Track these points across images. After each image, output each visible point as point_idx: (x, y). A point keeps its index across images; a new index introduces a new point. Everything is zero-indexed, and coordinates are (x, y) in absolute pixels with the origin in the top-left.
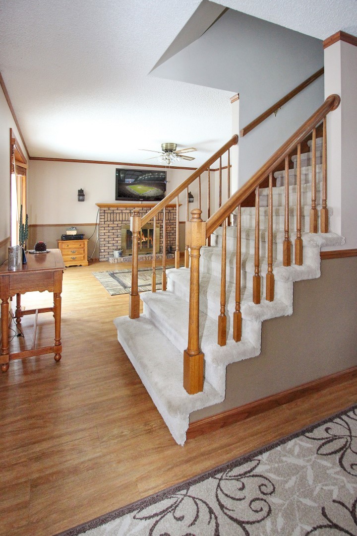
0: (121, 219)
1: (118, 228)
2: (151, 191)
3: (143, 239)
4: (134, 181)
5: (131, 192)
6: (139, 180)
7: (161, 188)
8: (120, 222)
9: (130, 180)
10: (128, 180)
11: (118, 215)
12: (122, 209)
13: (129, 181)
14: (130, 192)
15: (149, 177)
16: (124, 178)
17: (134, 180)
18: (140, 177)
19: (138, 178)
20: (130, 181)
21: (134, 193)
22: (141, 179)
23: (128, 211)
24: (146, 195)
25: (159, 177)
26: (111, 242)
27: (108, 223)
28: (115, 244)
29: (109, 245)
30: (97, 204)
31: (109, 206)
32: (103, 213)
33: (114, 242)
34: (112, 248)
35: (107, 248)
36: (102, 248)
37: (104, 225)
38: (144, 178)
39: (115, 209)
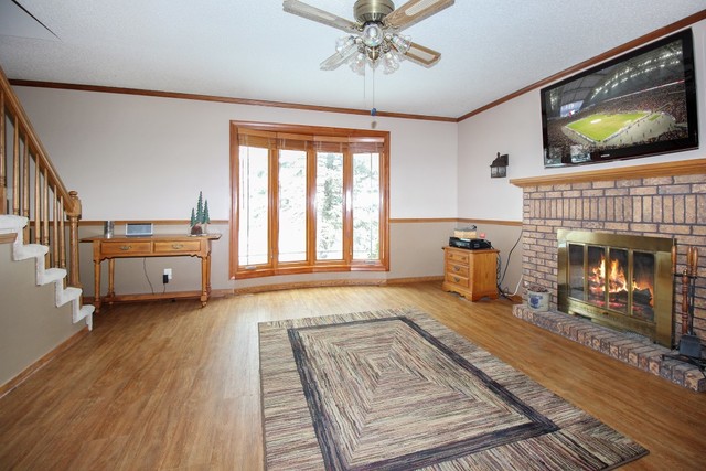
0: (559, 214)
1: (553, 237)
2: (633, 125)
3: (621, 286)
4: (583, 106)
6: (595, 101)
8: (559, 223)
9: (572, 105)
10: (567, 107)
11: (553, 204)
12: (562, 187)
13: (569, 111)
15: (624, 80)
16: (559, 104)
17: (580, 104)
18: (598, 91)
19: (591, 93)
20: (571, 108)
22: (601, 93)
23: (576, 194)
25: (659, 70)
26: (542, 269)
27: (537, 222)
28: (549, 276)
29: (538, 275)
30: (511, 182)
31: (536, 183)
32: (528, 199)
33: (546, 270)
34: (542, 283)
35: (533, 280)
36: (527, 278)
37: (529, 228)
38: (609, 87)
39: (549, 188)
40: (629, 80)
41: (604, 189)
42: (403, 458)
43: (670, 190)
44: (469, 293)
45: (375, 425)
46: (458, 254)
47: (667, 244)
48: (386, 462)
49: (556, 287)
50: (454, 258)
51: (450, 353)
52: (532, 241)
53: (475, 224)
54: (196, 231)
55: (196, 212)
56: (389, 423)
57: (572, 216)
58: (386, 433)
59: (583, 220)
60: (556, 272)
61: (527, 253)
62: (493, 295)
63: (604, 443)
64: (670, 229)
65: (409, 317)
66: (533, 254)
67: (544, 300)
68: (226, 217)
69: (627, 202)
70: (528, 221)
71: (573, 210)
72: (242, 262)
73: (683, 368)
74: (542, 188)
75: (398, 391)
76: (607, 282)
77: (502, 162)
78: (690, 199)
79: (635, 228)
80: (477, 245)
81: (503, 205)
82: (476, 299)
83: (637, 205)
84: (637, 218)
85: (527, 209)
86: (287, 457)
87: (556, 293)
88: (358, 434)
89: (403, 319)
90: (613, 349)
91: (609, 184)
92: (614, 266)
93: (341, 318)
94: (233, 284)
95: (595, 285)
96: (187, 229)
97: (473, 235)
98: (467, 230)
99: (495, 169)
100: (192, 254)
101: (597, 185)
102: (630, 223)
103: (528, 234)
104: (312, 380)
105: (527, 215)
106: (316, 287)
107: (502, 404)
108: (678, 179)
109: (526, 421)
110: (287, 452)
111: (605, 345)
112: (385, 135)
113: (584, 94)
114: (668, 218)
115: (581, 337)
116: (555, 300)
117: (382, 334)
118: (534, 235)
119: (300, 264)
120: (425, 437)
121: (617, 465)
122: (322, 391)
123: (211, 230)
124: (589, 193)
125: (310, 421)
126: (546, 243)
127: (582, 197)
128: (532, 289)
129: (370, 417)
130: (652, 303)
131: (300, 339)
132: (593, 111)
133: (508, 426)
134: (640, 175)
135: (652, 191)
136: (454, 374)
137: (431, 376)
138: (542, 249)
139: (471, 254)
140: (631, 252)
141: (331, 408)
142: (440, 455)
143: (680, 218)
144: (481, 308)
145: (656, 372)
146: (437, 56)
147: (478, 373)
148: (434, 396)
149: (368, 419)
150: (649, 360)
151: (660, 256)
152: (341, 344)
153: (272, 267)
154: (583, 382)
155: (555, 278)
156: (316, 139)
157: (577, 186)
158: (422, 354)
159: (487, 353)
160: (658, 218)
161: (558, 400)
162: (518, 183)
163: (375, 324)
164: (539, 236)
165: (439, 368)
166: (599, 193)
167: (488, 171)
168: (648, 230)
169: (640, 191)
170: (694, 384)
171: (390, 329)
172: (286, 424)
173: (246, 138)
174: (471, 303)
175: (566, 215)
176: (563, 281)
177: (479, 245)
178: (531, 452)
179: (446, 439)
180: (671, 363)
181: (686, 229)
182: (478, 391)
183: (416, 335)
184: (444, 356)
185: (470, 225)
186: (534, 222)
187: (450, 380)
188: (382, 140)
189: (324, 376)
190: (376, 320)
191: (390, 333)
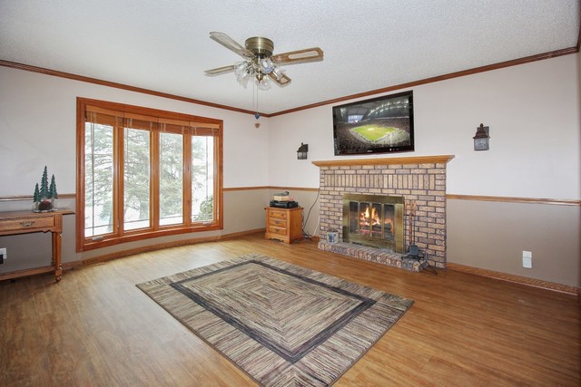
0: (343, 184)
1: (339, 198)
2: (390, 135)
3: (375, 221)
4: (363, 119)
5: (358, 138)
6: (370, 117)
7: (406, 129)
8: (343, 189)
9: (356, 117)
10: (352, 117)
11: (340, 177)
12: (345, 168)
13: (354, 120)
14: (356, 139)
15: (387, 109)
16: (347, 115)
17: (361, 117)
18: (372, 111)
19: (368, 112)
20: (355, 118)
21: (362, 140)
22: (374, 114)
23: (353, 172)
24: (381, 142)
25: (403, 108)
26: (332, 218)
27: (329, 189)
28: (337, 222)
29: (330, 222)
30: (313, 163)
31: (329, 164)
32: (323, 174)
33: (335, 218)
34: (332, 226)
35: (326, 225)
36: (323, 224)
37: (324, 192)
38: (378, 111)
39: (336, 168)
40: (389, 110)
41: (368, 170)
42: (316, 336)
43: (401, 171)
44: (286, 239)
45: (288, 326)
46: (277, 212)
47: (401, 200)
48: (309, 341)
49: (341, 227)
50: (274, 215)
51: (300, 277)
52: (325, 201)
53: (287, 190)
54: (45, 207)
55: (40, 187)
56: (296, 322)
57: (351, 185)
58: (298, 328)
59: (357, 187)
60: (341, 219)
61: (323, 208)
62: (300, 238)
63: (397, 302)
64: (401, 192)
65: (257, 259)
66: (327, 209)
67: (337, 237)
68: (73, 191)
69: (381, 177)
70: (323, 188)
71: (351, 181)
72: (88, 233)
73: (411, 262)
74: (333, 168)
75: (286, 305)
76: (370, 220)
77: (304, 149)
78: (410, 177)
79: (384, 191)
80: (291, 205)
81: (305, 177)
82: (292, 242)
83: (386, 179)
84: (386, 186)
85: (323, 180)
86: (250, 359)
87: (341, 232)
88: (283, 333)
89: (254, 262)
90: (378, 258)
91: (372, 167)
92: (373, 210)
93: (206, 268)
94: (80, 257)
95: (362, 221)
96: (31, 205)
97: (286, 198)
98: (283, 195)
99: (300, 154)
100: (45, 230)
101: (365, 167)
102: (382, 189)
103: (323, 196)
104: (224, 313)
105: (323, 184)
106: (163, 249)
107: (344, 297)
108: (405, 166)
109: (361, 302)
110: (247, 356)
111: (374, 257)
112: (220, 122)
113: (364, 111)
114: (400, 187)
115: (361, 255)
116: (341, 236)
117: (247, 274)
118: (327, 197)
119: (145, 230)
120: (319, 324)
121: (407, 310)
122: (238, 318)
123: (58, 204)
124: (361, 172)
125: (245, 336)
126: (335, 202)
127: (356, 174)
128: (330, 230)
129: (282, 323)
130: (392, 230)
131: (188, 289)
132: (369, 123)
133: (354, 306)
134: (387, 163)
135: (393, 172)
136: (310, 288)
137: (300, 292)
138: (332, 205)
139: (288, 212)
140: (383, 205)
141: (253, 325)
142: (334, 329)
143: (405, 186)
144: (297, 247)
145: (400, 266)
146: (289, 80)
147: (323, 285)
148: (309, 302)
149: (282, 324)
150: (396, 261)
151: (397, 206)
152: (224, 286)
153: (119, 235)
154: (373, 278)
155: (341, 223)
156: (161, 121)
157: (353, 167)
158: (283, 281)
159: (319, 273)
160: (395, 186)
161: (368, 289)
162: (317, 164)
163: (237, 268)
164: (330, 197)
165: (300, 287)
166: (366, 172)
167: (296, 155)
168: (391, 193)
169: (387, 172)
170: (417, 268)
171: (251, 270)
172: (231, 342)
173: (95, 116)
174: (288, 245)
175: (347, 184)
176: (346, 224)
177: (292, 205)
178: (372, 315)
179: (330, 322)
180: (406, 260)
181: (408, 192)
182: (328, 294)
183: (270, 270)
184: (297, 279)
185: (284, 191)
186: (327, 188)
187: (311, 291)
188: (217, 126)
189: (230, 308)
190: (235, 266)
191: (252, 272)
